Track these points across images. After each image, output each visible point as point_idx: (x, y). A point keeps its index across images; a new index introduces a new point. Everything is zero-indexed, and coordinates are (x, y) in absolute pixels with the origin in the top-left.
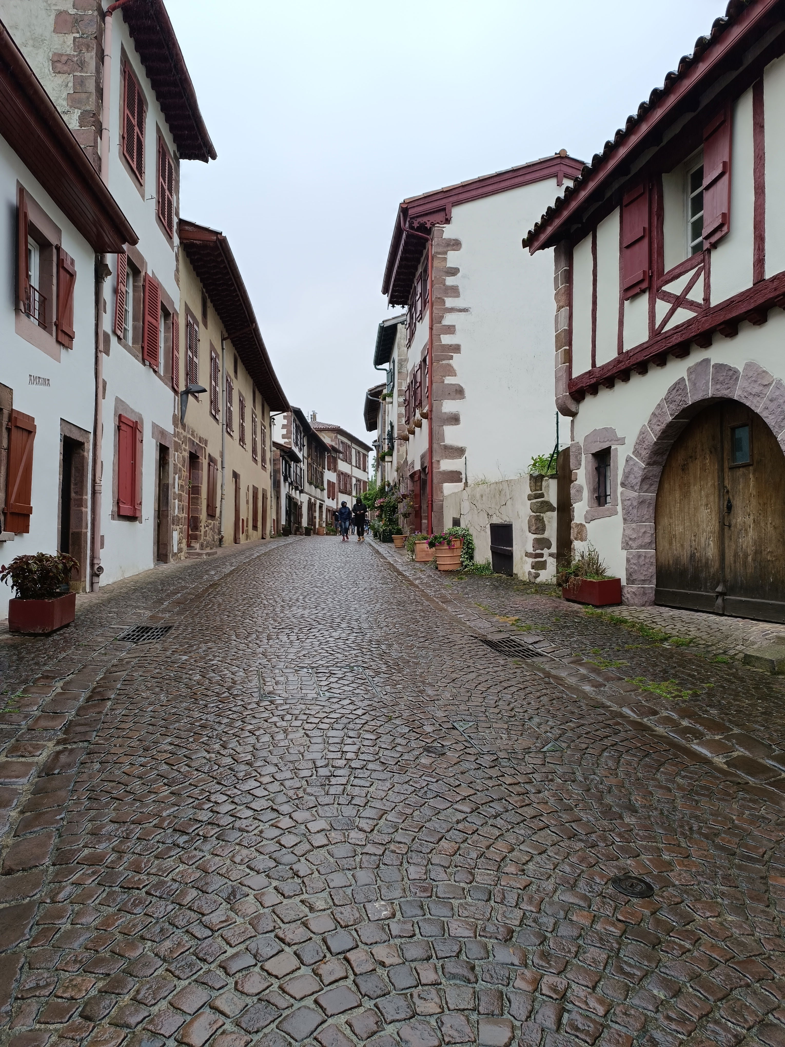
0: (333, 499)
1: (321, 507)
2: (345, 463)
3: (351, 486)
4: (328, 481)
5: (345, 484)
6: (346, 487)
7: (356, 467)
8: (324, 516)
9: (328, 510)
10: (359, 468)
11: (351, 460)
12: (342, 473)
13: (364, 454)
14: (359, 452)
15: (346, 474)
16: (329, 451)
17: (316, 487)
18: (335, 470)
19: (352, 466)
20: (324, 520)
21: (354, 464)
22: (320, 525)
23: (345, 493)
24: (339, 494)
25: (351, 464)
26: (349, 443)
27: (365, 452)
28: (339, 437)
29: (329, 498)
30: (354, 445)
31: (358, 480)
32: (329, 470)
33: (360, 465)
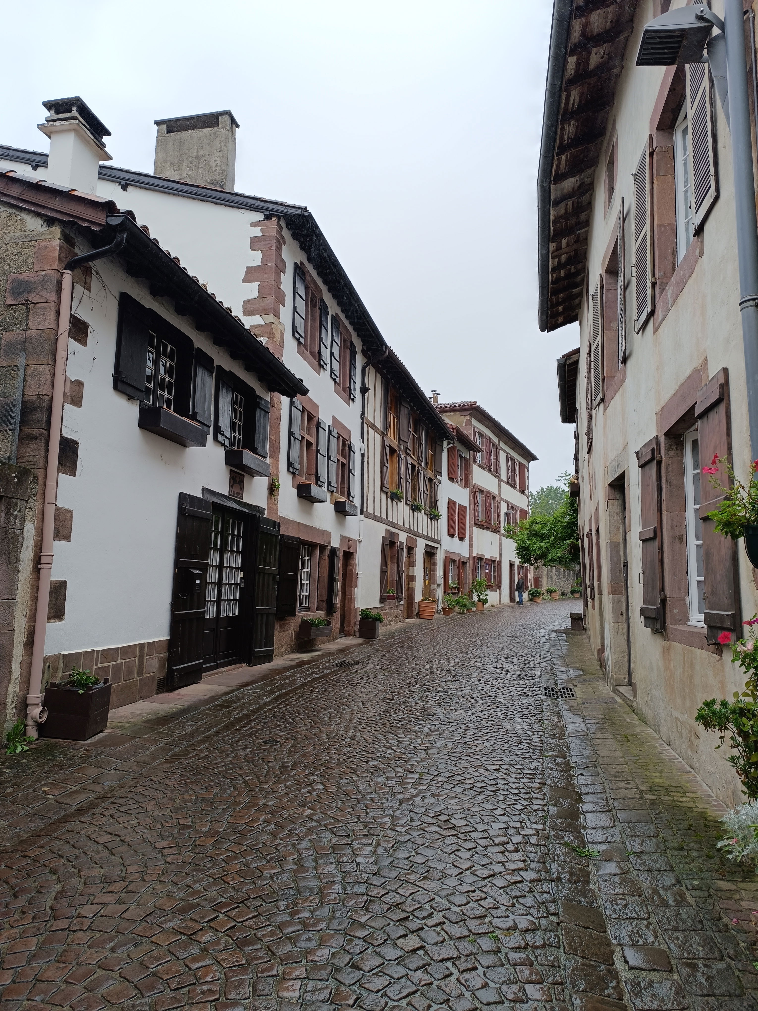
0: (461, 539)
1: (430, 554)
2: (486, 473)
3: (499, 515)
4: (451, 504)
5: (488, 512)
6: (488, 516)
7: (508, 483)
8: (440, 573)
9: (448, 560)
10: (513, 486)
11: (497, 469)
12: (481, 491)
13: (521, 464)
14: (512, 459)
15: (489, 492)
16: (450, 438)
17: (415, 508)
18: (466, 482)
19: (500, 480)
20: (440, 580)
21: (503, 476)
22: (428, 594)
23: (488, 528)
24: (475, 529)
25: (498, 476)
26: (495, 439)
27: (523, 461)
28: (475, 423)
29: (452, 536)
30: (502, 445)
31: (512, 507)
32: (452, 479)
33: (514, 480)
